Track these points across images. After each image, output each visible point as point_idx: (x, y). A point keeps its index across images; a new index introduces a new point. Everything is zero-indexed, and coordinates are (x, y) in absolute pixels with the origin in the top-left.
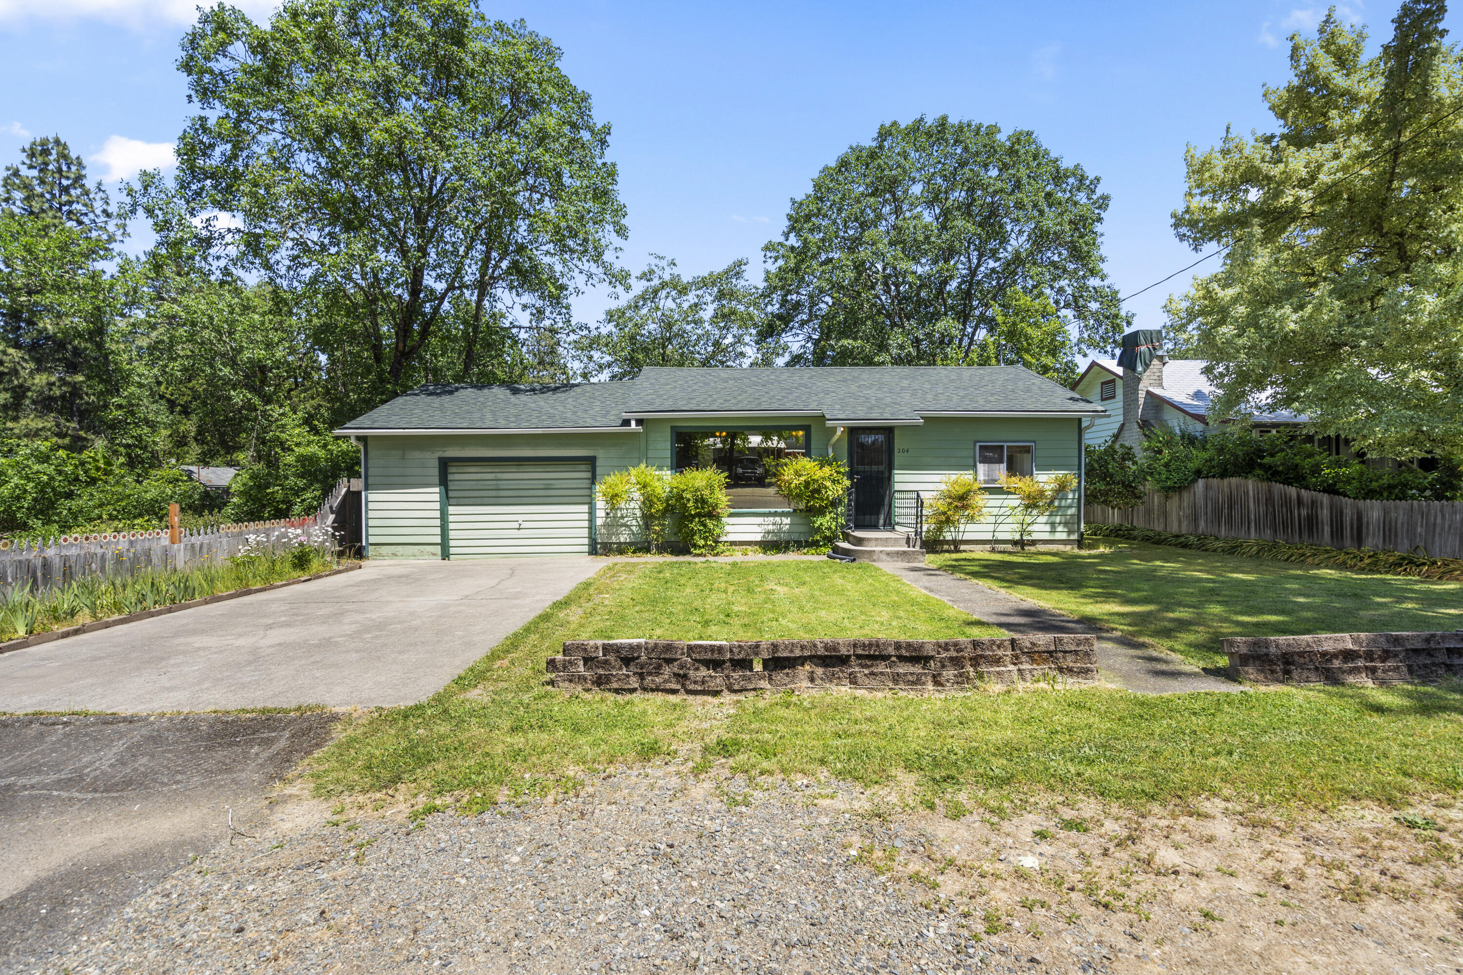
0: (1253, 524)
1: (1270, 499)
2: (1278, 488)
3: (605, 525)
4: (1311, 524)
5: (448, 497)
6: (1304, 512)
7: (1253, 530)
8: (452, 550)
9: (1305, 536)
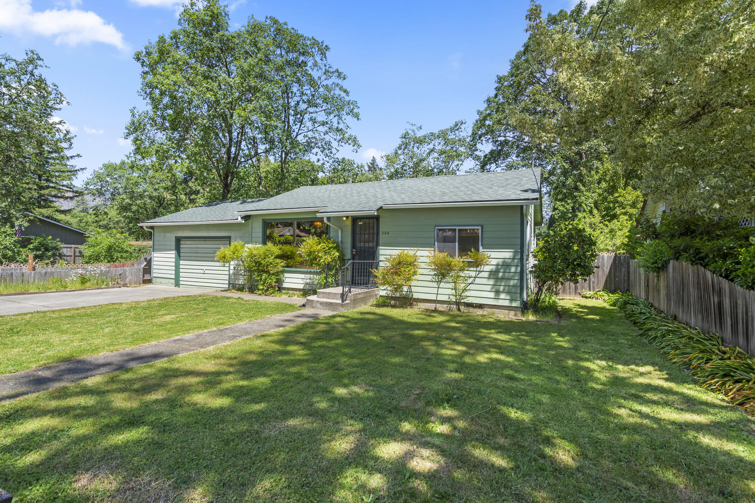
3: (234, 274)
5: (179, 256)
8: (181, 283)
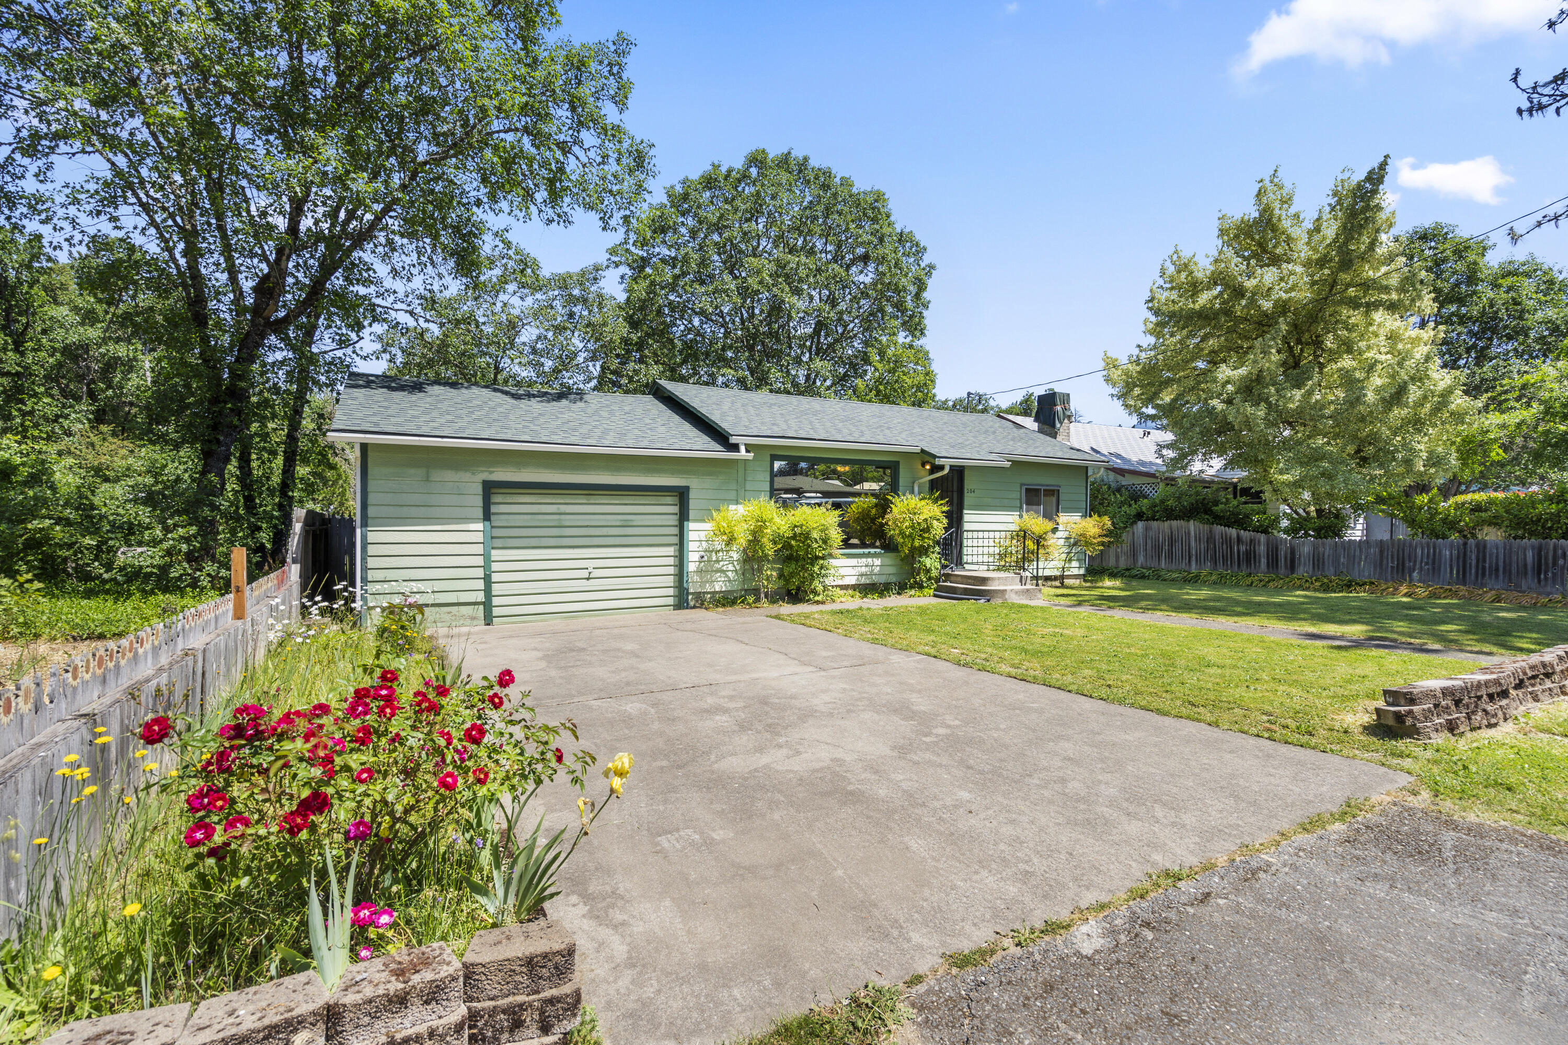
0: (1194, 558)
1: (1210, 539)
2: (1219, 529)
3: (699, 571)
4: (1250, 558)
5: (491, 537)
6: (1243, 548)
7: (1193, 563)
8: (496, 611)
9: (1244, 567)
